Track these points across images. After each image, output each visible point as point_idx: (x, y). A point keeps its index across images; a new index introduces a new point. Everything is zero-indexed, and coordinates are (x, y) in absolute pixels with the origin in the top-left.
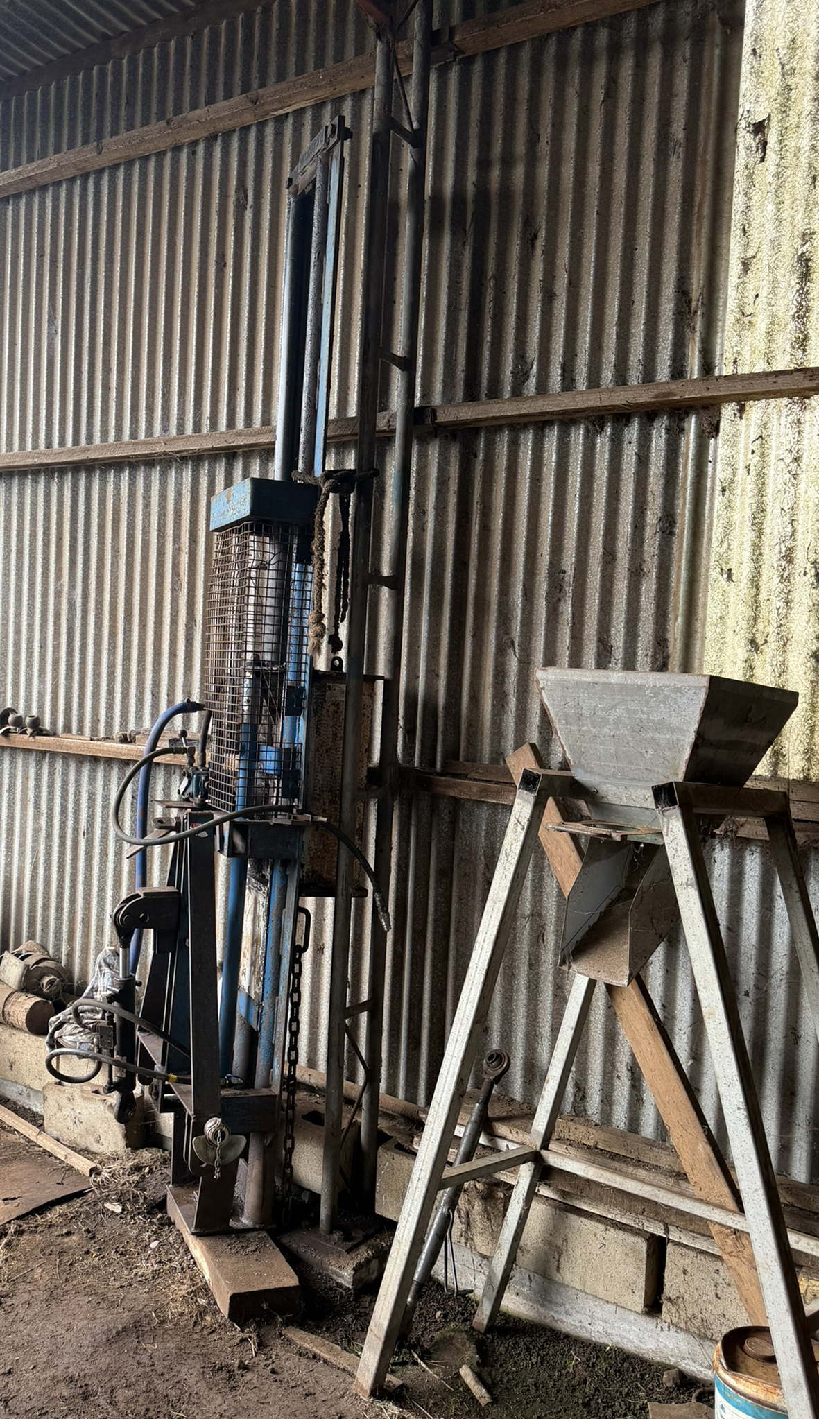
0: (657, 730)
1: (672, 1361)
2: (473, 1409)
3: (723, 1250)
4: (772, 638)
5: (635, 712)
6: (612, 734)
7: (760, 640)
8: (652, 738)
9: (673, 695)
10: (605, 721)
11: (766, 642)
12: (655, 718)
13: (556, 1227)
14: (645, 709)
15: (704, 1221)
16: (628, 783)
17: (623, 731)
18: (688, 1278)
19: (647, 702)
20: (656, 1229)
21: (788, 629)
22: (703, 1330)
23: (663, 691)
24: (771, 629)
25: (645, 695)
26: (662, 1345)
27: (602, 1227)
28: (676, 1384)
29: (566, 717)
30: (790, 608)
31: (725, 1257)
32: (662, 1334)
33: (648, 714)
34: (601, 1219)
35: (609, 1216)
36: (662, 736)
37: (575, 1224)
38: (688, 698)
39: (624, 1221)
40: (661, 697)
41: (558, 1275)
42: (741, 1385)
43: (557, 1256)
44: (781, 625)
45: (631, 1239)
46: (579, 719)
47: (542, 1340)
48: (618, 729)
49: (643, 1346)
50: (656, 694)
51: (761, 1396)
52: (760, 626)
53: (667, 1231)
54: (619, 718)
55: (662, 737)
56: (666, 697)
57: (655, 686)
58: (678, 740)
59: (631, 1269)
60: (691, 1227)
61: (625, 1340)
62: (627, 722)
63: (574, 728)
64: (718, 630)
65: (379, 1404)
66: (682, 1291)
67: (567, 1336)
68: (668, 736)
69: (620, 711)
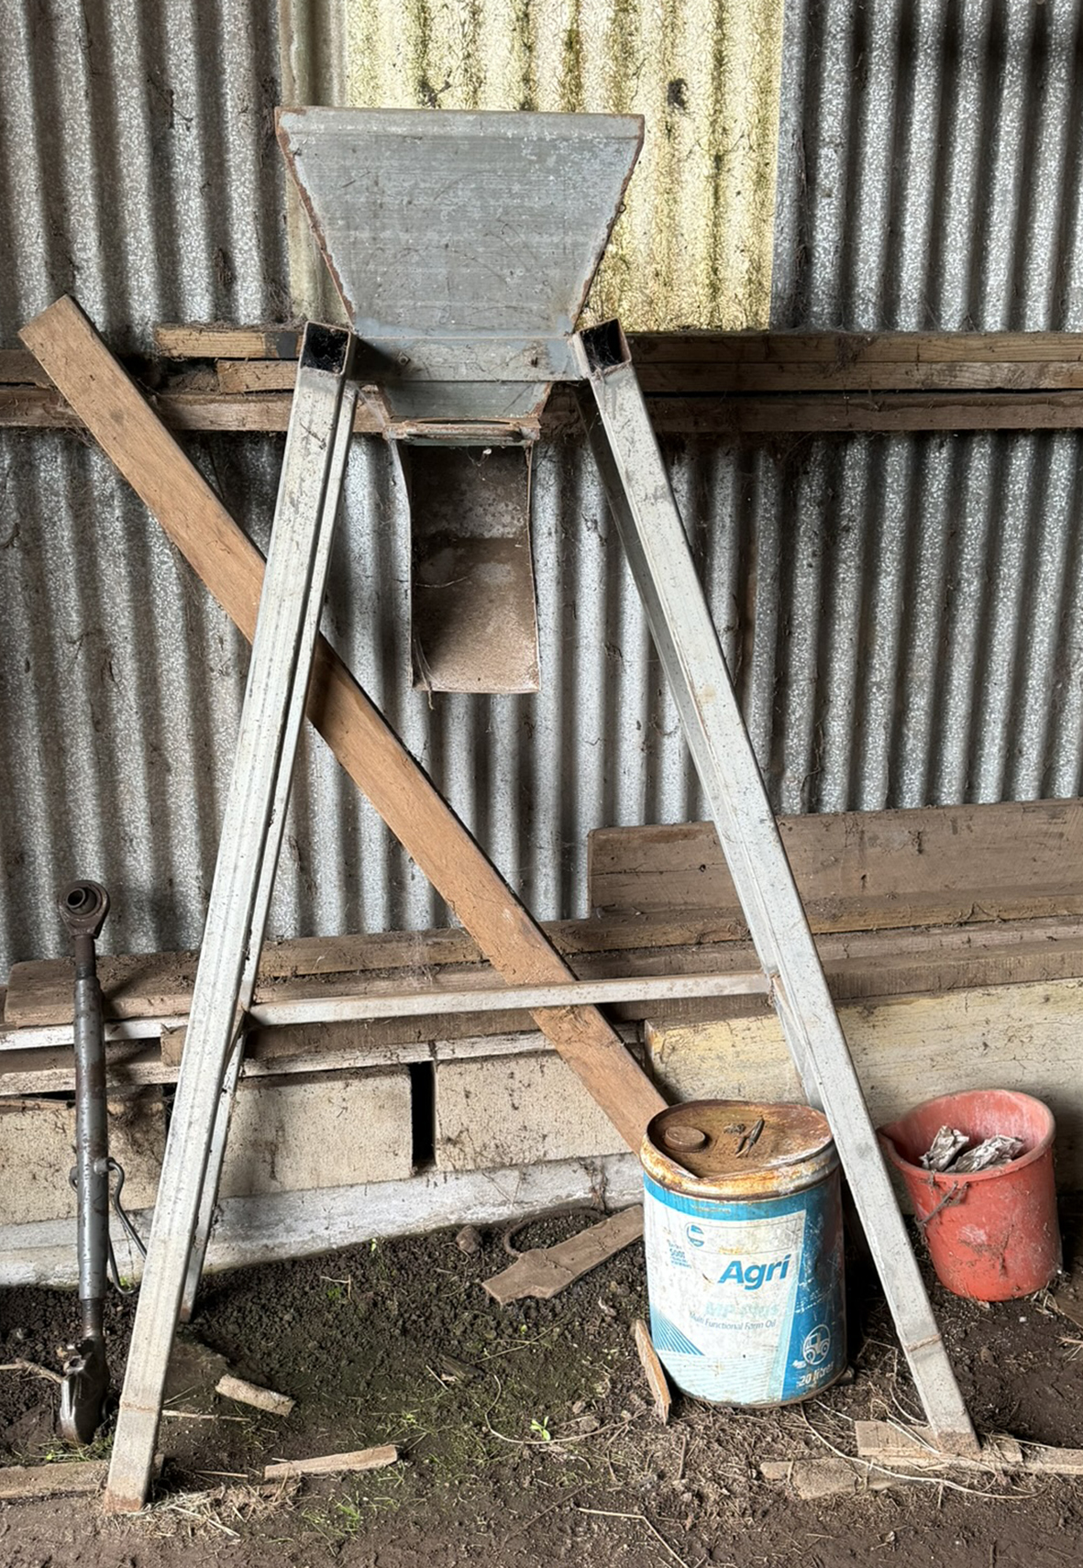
0: (539, 228)
1: (453, 1219)
2: (282, 1429)
3: (558, 1042)
4: (457, 78)
5: (496, 194)
6: (444, 241)
7: (437, 84)
8: (526, 245)
9: (576, 157)
10: (431, 215)
11: (448, 85)
12: (536, 203)
13: (262, 1116)
14: (516, 188)
15: (522, 1012)
16: (471, 336)
17: (468, 235)
18: (473, 1100)
19: (524, 172)
20: (420, 1055)
21: (478, 62)
22: (498, 1160)
23: (556, 148)
24: (455, 62)
25: (520, 158)
26: (436, 1207)
27: (339, 1084)
28: (479, 1244)
29: (349, 213)
30: (478, 25)
31: (561, 1048)
32: (436, 1192)
33: (522, 198)
34: (331, 1074)
35: (345, 1065)
36: (546, 238)
37: (296, 1099)
38: (602, 162)
39: (369, 1062)
40: (551, 161)
41: (274, 1182)
42: (728, 1190)
43: (268, 1157)
44: (469, 56)
45: (385, 1083)
46: (376, 216)
47: (271, 1285)
48: (457, 230)
49: (410, 1220)
50: (541, 158)
51: (759, 1189)
52: (433, 56)
53: (433, 1052)
54: (462, 209)
55: (545, 242)
56: (562, 160)
57: (540, 139)
58: (575, 245)
59: (389, 1125)
60: (491, 1030)
61: (382, 1225)
62: (477, 216)
63: (365, 235)
64: (367, 62)
65: (166, 1506)
66: (465, 1121)
67: (294, 1261)
68: (556, 239)
69: (464, 194)
